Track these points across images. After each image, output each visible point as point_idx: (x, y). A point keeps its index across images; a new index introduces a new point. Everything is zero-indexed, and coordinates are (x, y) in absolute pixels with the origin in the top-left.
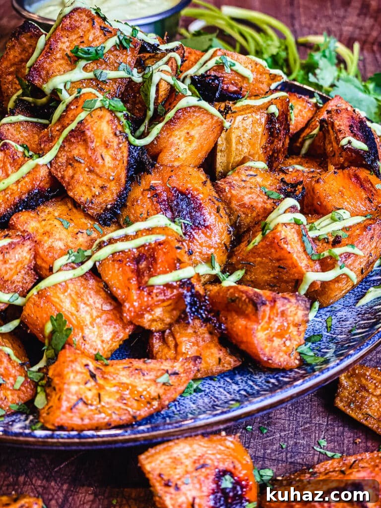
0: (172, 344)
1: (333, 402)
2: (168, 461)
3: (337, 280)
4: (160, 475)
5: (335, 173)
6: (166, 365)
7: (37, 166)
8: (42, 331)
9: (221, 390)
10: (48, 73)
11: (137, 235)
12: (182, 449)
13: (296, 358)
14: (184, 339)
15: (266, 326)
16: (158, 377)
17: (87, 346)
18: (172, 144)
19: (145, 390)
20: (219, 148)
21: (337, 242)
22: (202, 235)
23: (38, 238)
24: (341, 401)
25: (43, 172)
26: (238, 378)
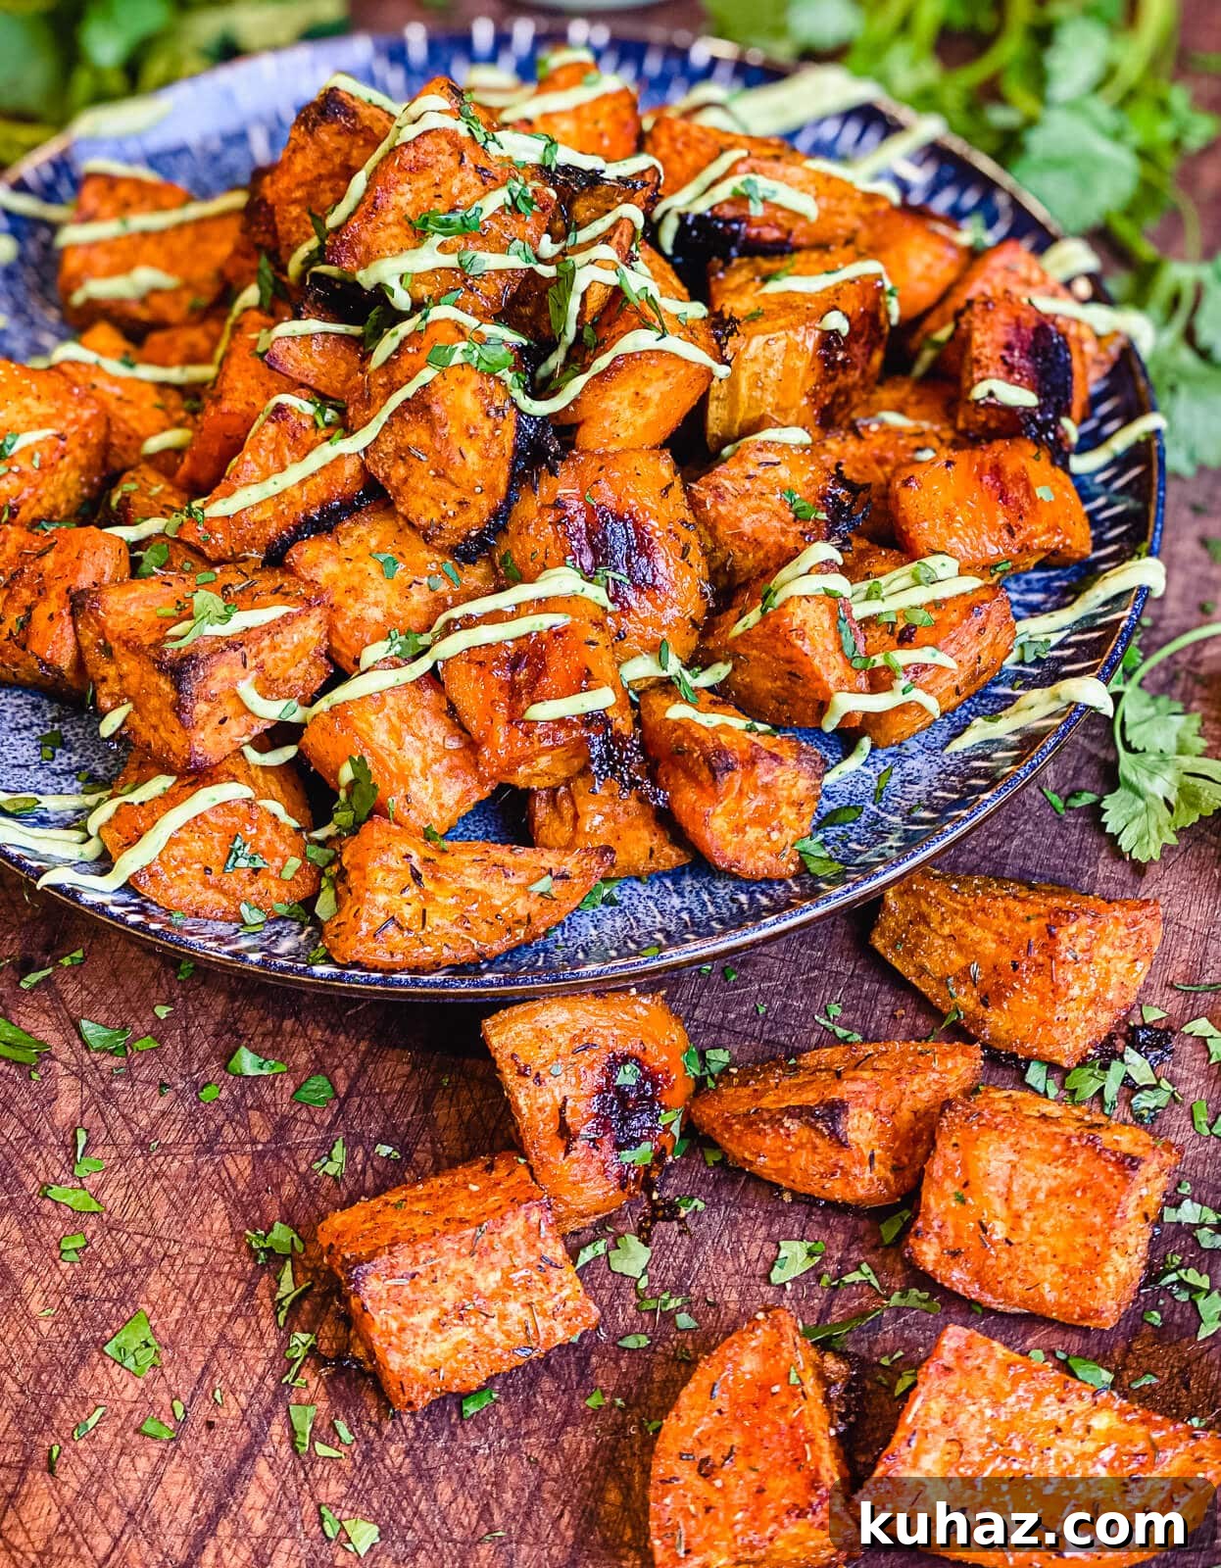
0: (568, 814)
1: (868, 938)
2: (530, 1035)
3: (902, 709)
4: (513, 1056)
5: (949, 463)
6: (549, 860)
7: (341, 457)
8: (336, 774)
9: (651, 904)
10: (368, 252)
11: (520, 610)
12: (555, 1016)
13: (791, 861)
14: (591, 807)
15: (733, 805)
16: (532, 882)
17: (413, 814)
18: (605, 413)
19: (506, 904)
20: (713, 394)
21: (906, 637)
22: (648, 605)
23: (336, 599)
24: (882, 935)
25: (350, 469)
26: (687, 882)
